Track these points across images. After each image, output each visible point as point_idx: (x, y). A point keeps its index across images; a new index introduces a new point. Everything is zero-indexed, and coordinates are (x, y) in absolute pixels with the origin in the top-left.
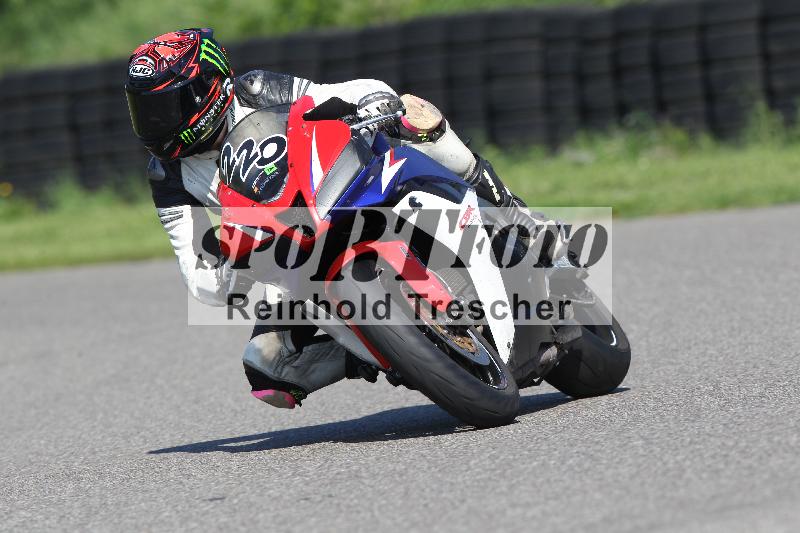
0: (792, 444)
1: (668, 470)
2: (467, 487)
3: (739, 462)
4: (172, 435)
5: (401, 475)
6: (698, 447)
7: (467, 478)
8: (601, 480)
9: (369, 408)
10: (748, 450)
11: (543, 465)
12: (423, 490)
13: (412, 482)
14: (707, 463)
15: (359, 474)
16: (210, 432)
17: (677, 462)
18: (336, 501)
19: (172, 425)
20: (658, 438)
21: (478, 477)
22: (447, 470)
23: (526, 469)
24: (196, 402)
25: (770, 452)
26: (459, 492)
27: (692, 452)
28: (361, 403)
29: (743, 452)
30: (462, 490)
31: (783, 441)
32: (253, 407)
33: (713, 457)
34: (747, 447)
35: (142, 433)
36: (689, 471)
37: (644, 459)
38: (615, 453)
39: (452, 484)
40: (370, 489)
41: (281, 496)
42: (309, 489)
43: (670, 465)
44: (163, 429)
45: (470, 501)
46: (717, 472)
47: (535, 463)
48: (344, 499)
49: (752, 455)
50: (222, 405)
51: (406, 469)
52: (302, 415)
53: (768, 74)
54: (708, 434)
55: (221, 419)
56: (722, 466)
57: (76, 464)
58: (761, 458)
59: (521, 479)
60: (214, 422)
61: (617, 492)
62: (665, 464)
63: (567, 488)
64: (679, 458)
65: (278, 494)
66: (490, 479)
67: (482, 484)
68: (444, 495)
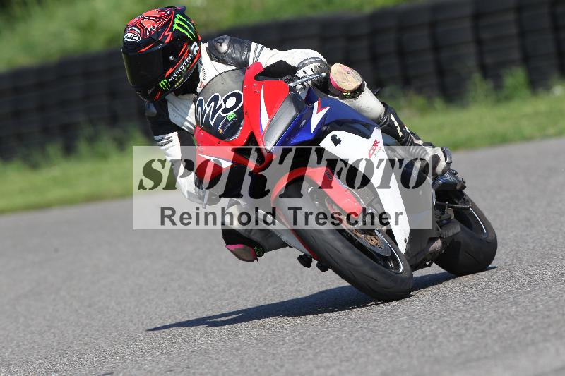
0: (512, 313)
1: (426, 336)
2: (284, 356)
3: (475, 329)
4: (74, 331)
5: (237, 350)
6: (446, 319)
7: (284, 349)
8: (379, 345)
9: (212, 304)
10: (481, 319)
11: (337, 338)
12: (254, 360)
13: (245, 354)
14: (453, 330)
15: (207, 351)
16: (100, 327)
17: (431, 331)
18: (193, 371)
19: (73, 324)
20: (418, 314)
21: (292, 349)
22: (270, 345)
23: (325, 341)
24: (90, 306)
25: (497, 320)
26: (279, 360)
27: (442, 323)
28: (206, 301)
29: (478, 321)
30: (281, 358)
31: (506, 312)
32: (130, 308)
33: (457, 325)
34: (480, 317)
35: (52, 331)
36: (441, 336)
37: (408, 329)
38: (387, 327)
39: (274, 354)
40: (216, 361)
41: (153, 369)
42: (172, 364)
43: (427, 333)
44: (67, 327)
45: (287, 365)
46: (460, 336)
47: (331, 337)
48: (198, 369)
49: (485, 322)
50: (108, 308)
51: (240, 346)
52: (164, 312)
53: (481, 54)
54: (452, 310)
55: (108, 318)
56: (463, 331)
57: (6, 354)
58: (491, 324)
59: (322, 348)
60: (103, 319)
61: (390, 354)
62: (423, 332)
63: (355, 353)
64: (432, 328)
65: (151, 368)
66: (300, 349)
67: (295, 353)
68: (269, 362)
